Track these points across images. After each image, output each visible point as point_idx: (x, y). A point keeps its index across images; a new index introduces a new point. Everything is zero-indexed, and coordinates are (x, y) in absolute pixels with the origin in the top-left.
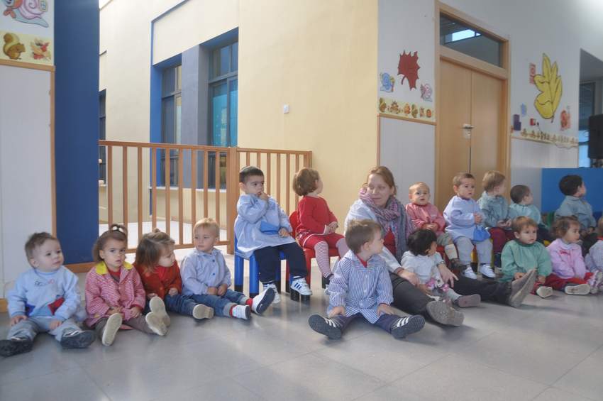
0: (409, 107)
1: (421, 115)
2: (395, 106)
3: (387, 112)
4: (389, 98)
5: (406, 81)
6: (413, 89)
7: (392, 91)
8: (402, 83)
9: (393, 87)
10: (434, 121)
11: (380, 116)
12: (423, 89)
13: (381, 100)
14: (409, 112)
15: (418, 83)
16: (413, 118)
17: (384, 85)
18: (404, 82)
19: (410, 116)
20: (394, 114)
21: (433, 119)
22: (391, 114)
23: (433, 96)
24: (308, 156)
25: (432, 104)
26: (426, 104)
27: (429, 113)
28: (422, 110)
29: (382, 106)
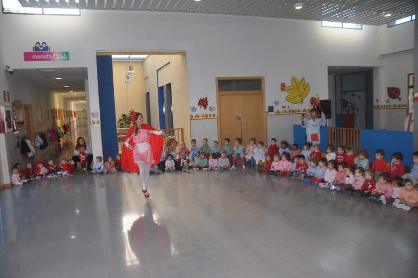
0: (204, 115)
1: (210, 117)
2: (197, 116)
3: (193, 118)
4: (194, 114)
6: (206, 109)
7: (196, 111)
11: (191, 120)
12: (210, 108)
13: (191, 115)
15: (208, 107)
17: (192, 111)
18: (201, 108)
19: (205, 118)
21: (216, 117)
22: (196, 118)
23: (216, 109)
24: (182, 129)
25: (216, 112)
26: (212, 113)
27: (214, 115)
28: (211, 115)
29: (192, 117)
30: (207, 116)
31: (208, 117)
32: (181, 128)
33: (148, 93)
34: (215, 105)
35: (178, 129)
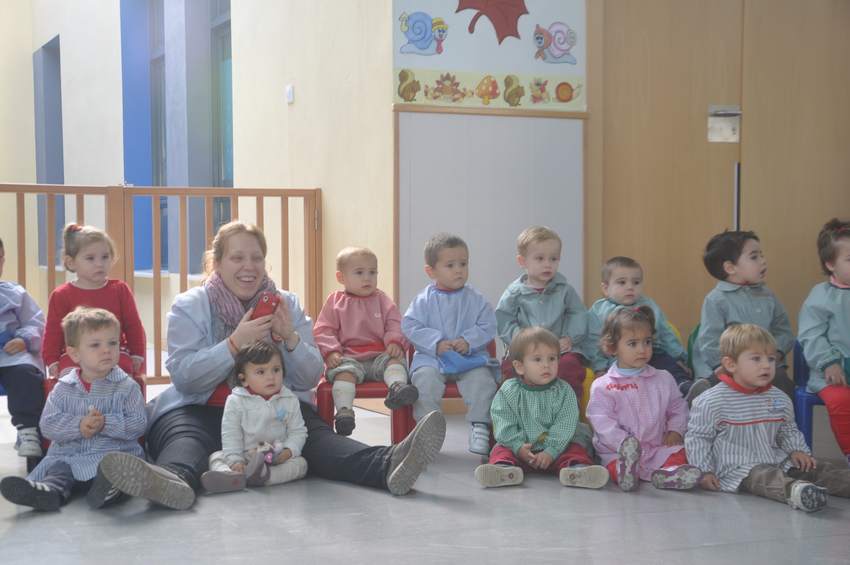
0: (494, 85)
1: (536, 99)
2: (448, 85)
3: (420, 98)
4: (427, 69)
5: (485, 23)
6: (509, 40)
7: (439, 50)
8: (471, 29)
9: (440, 41)
10: (583, 108)
11: (397, 110)
12: (541, 35)
13: (403, 76)
14: (494, 94)
15: (525, 24)
16: (506, 105)
17: (411, 41)
18: (477, 27)
19: (500, 103)
20: (443, 102)
21: (578, 104)
22: (435, 103)
23: (579, 51)
24: (314, 200)
25: (575, 73)
26: (554, 74)
27: (565, 92)
28: (541, 86)
29: (407, 87)
30: (514, 96)
31: (526, 102)
32: (310, 185)
33: (52, 50)
34: (577, 21)
35: (285, 195)
